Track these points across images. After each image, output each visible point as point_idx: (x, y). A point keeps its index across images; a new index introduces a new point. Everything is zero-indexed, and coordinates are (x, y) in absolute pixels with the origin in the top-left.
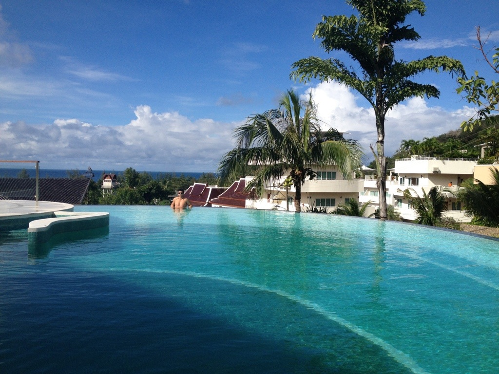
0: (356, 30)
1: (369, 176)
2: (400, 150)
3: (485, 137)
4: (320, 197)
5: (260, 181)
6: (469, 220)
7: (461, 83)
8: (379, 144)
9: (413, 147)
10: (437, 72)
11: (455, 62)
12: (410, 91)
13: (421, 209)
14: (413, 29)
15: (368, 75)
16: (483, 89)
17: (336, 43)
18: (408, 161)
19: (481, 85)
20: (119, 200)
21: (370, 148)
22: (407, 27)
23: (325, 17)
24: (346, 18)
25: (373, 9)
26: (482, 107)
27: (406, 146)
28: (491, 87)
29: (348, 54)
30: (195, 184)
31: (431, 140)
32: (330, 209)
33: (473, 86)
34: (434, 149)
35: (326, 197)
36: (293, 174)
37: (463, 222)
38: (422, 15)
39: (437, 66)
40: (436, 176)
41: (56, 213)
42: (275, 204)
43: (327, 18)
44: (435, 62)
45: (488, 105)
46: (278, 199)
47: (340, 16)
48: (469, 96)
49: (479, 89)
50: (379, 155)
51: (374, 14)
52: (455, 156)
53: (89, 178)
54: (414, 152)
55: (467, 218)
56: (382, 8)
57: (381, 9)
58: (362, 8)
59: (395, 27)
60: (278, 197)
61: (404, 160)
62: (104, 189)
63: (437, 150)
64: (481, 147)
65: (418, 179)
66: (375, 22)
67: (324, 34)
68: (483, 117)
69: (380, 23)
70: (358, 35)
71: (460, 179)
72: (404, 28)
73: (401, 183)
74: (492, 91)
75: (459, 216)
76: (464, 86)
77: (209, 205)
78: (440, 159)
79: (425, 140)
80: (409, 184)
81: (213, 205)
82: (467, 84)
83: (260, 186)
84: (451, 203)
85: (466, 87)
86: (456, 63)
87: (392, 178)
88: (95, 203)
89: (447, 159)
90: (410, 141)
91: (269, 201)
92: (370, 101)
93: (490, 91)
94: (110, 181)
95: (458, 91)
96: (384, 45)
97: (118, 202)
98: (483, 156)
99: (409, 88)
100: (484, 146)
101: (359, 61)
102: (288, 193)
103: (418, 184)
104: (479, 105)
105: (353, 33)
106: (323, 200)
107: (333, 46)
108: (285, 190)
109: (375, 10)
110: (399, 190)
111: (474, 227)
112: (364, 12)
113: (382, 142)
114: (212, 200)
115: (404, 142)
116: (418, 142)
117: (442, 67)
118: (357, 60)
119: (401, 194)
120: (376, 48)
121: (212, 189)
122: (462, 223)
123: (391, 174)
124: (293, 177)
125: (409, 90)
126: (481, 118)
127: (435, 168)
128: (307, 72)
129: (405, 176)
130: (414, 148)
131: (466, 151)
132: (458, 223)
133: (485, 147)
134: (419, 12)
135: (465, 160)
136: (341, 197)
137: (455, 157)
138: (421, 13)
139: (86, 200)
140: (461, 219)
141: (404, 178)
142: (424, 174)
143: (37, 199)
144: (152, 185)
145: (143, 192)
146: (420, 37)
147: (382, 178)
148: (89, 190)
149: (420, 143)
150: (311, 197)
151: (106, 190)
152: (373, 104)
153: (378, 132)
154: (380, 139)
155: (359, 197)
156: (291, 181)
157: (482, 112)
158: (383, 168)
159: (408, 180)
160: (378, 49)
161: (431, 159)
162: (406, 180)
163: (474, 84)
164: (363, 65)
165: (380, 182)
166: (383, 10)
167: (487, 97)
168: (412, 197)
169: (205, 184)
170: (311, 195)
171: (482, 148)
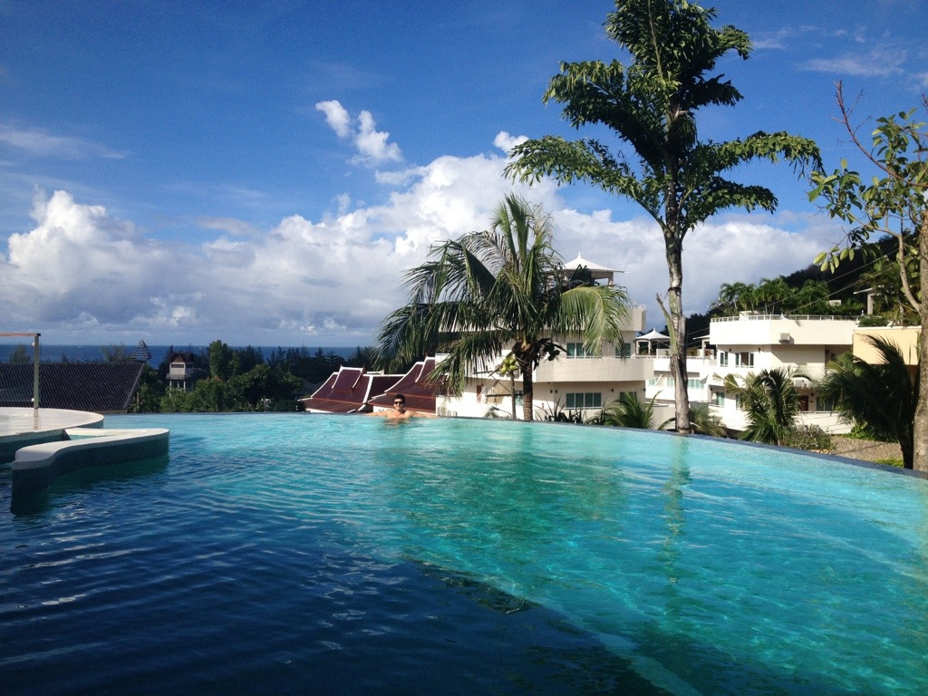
0: (625, 88)
1: (663, 350)
2: (720, 301)
3: (871, 276)
4: (575, 391)
5: (457, 363)
6: (846, 429)
7: (816, 182)
8: (673, 293)
9: (742, 296)
10: (775, 161)
11: (805, 142)
12: (727, 196)
13: (756, 411)
14: (729, 82)
15: (649, 167)
16: (856, 191)
17: (591, 110)
18: (734, 322)
19: (854, 185)
20: (198, 401)
21: (656, 301)
22: (717, 78)
23: (566, 64)
24: (602, 65)
25: (657, 48)
26: (858, 225)
27: (728, 294)
28: (872, 188)
29: (613, 131)
30: (342, 368)
31: (775, 282)
32: (591, 413)
33: (838, 186)
34: (781, 299)
35: (584, 391)
36: (517, 350)
37: (835, 433)
38: (745, 58)
39: (774, 150)
40: (785, 348)
41: (69, 432)
42: (491, 405)
43: (568, 67)
44: (770, 143)
45: (866, 222)
46: (495, 396)
47: (593, 63)
48: (830, 205)
49: (849, 193)
50: (673, 313)
51: (658, 57)
52: (818, 312)
53: (142, 362)
54: (745, 306)
55: (844, 426)
56: (672, 45)
57: (670, 47)
58: (635, 47)
59: (698, 80)
60: (497, 392)
61: (725, 320)
62: (173, 381)
63: (785, 301)
64: (867, 293)
65: (752, 355)
66: (660, 71)
67: (567, 95)
68: (858, 244)
69: (669, 73)
70: (628, 96)
71: (830, 353)
72: (714, 81)
73: (722, 362)
74: (874, 196)
75: (829, 422)
76: (822, 187)
77: (369, 409)
78: (793, 318)
79: (764, 283)
80: (737, 363)
81: (376, 409)
82: (827, 183)
83: (458, 371)
84: (814, 399)
85: (826, 188)
86: (808, 146)
87: (707, 354)
88: (154, 408)
89: (805, 318)
90: (737, 285)
91: (479, 399)
92: (654, 214)
93: (868, 196)
94: (182, 366)
95: (812, 197)
96: (677, 114)
97: (197, 407)
98: (870, 311)
99: (726, 191)
100: (871, 292)
101: (634, 143)
102: (513, 385)
103: (752, 364)
104: (851, 222)
105: (618, 92)
106: (580, 396)
107: (584, 115)
108: (509, 379)
109: (659, 50)
110: (717, 376)
111: (856, 443)
112: (639, 54)
113: (678, 289)
114: (374, 398)
115: (725, 288)
116: (751, 287)
117: (783, 152)
118: (629, 141)
119: (721, 383)
120: (662, 119)
121: (374, 378)
122: (833, 435)
123: (704, 346)
124: (518, 355)
125: (726, 194)
126: (854, 245)
127: (782, 335)
128: (534, 165)
129: (730, 348)
130: (745, 298)
131: (839, 301)
132: (826, 436)
133: (872, 295)
134: (740, 53)
135: (838, 319)
136: (612, 391)
137: (819, 314)
138: (744, 55)
139: (136, 402)
140: (831, 428)
141: (726, 353)
142: (764, 346)
143: (36, 404)
144: (260, 372)
145: (241, 385)
146: (742, 97)
147: (680, 355)
148: (141, 383)
149: (755, 288)
150: (556, 392)
151: (175, 382)
152: (660, 221)
153: (671, 273)
154: (675, 284)
155: (645, 390)
156: (513, 363)
157: (855, 235)
158: (681, 338)
159: (734, 356)
160: (666, 120)
161: (776, 318)
162: (732, 357)
163: (840, 184)
164: (641, 149)
165: (676, 364)
166: (673, 49)
167: (864, 207)
168: (739, 389)
169: (361, 369)
170: (554, 388)
171: (869, 297)
